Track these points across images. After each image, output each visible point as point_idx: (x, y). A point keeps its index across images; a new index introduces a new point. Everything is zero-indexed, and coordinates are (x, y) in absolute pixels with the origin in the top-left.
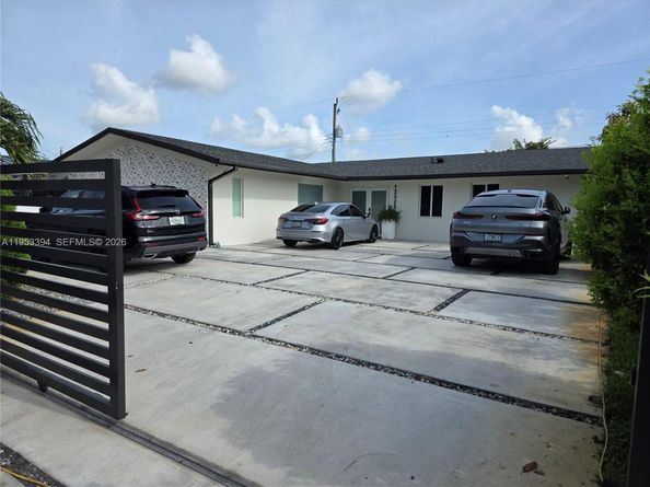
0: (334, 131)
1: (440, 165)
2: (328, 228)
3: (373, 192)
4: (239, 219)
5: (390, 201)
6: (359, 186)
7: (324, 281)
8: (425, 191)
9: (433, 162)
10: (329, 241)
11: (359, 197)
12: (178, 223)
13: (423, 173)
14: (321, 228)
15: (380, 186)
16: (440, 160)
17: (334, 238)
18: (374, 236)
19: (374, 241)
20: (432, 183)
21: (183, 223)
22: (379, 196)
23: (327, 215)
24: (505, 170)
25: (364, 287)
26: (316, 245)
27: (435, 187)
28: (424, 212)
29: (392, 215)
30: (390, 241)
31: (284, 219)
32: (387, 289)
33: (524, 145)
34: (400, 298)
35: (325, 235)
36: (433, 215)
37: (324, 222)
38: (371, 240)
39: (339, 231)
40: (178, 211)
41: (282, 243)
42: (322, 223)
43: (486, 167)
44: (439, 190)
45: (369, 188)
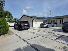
0: (50, 14)
4: (36, 24)
5: (56, 22)
7: (42, 33)
11: (52, 21)
13: (60, 18)
14: (45, 25)
15: (54, 20)
16: (63, 16)
18: (53, 26)
21: (27, 25)
25: (47, 34)
27: (62, 20)
28: (61, 23)
31: (41, 24)
32: (50, 35)
35: (45, 26)
37: (45, 24)
39: (47, 26)
41: (41, 27)
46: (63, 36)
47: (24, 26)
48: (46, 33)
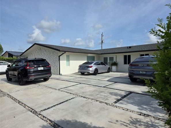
0: (102, 41)
1: (130, 49)
2: (92, 69)
3: (110, 57)
5: (115, 60)
6: (106, 56)
8: (125, 57)
9: (128, 48)
10: (93, 73)
11: (106, 59)
12: (41, 69)
13: (124, 51)
14: (91, 69)
15: (111, 56)
16: (130, 47)
17: (95, 72)
18: (109, 70)
19: (109, 72)
20: (127, 54)
21: (43, 69)
22: (112, 59)
23: (92, 65)
24: (150, 49)
25: (94, 91)
26: (89, 74)
27: (128, 55)
28: (125, 63)
29: (115, 64)
30: (114, 72)
31: (80, 66)
32: (102, 92)
33: (160, 42)
34: (105, 96)
35: (92, 71)
36: (128, 64)
37: (91, 67)
38: (108, 72)
39: (96, 70)
40: (41, 66)
41: (80, 73)
42: (90, 67)
43: (144, 49)
44: (129, 56)
45: (108, 56)
46: (131, 93)
47: (34, 72)
48: (92, 89)
